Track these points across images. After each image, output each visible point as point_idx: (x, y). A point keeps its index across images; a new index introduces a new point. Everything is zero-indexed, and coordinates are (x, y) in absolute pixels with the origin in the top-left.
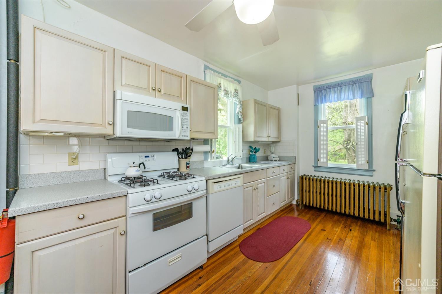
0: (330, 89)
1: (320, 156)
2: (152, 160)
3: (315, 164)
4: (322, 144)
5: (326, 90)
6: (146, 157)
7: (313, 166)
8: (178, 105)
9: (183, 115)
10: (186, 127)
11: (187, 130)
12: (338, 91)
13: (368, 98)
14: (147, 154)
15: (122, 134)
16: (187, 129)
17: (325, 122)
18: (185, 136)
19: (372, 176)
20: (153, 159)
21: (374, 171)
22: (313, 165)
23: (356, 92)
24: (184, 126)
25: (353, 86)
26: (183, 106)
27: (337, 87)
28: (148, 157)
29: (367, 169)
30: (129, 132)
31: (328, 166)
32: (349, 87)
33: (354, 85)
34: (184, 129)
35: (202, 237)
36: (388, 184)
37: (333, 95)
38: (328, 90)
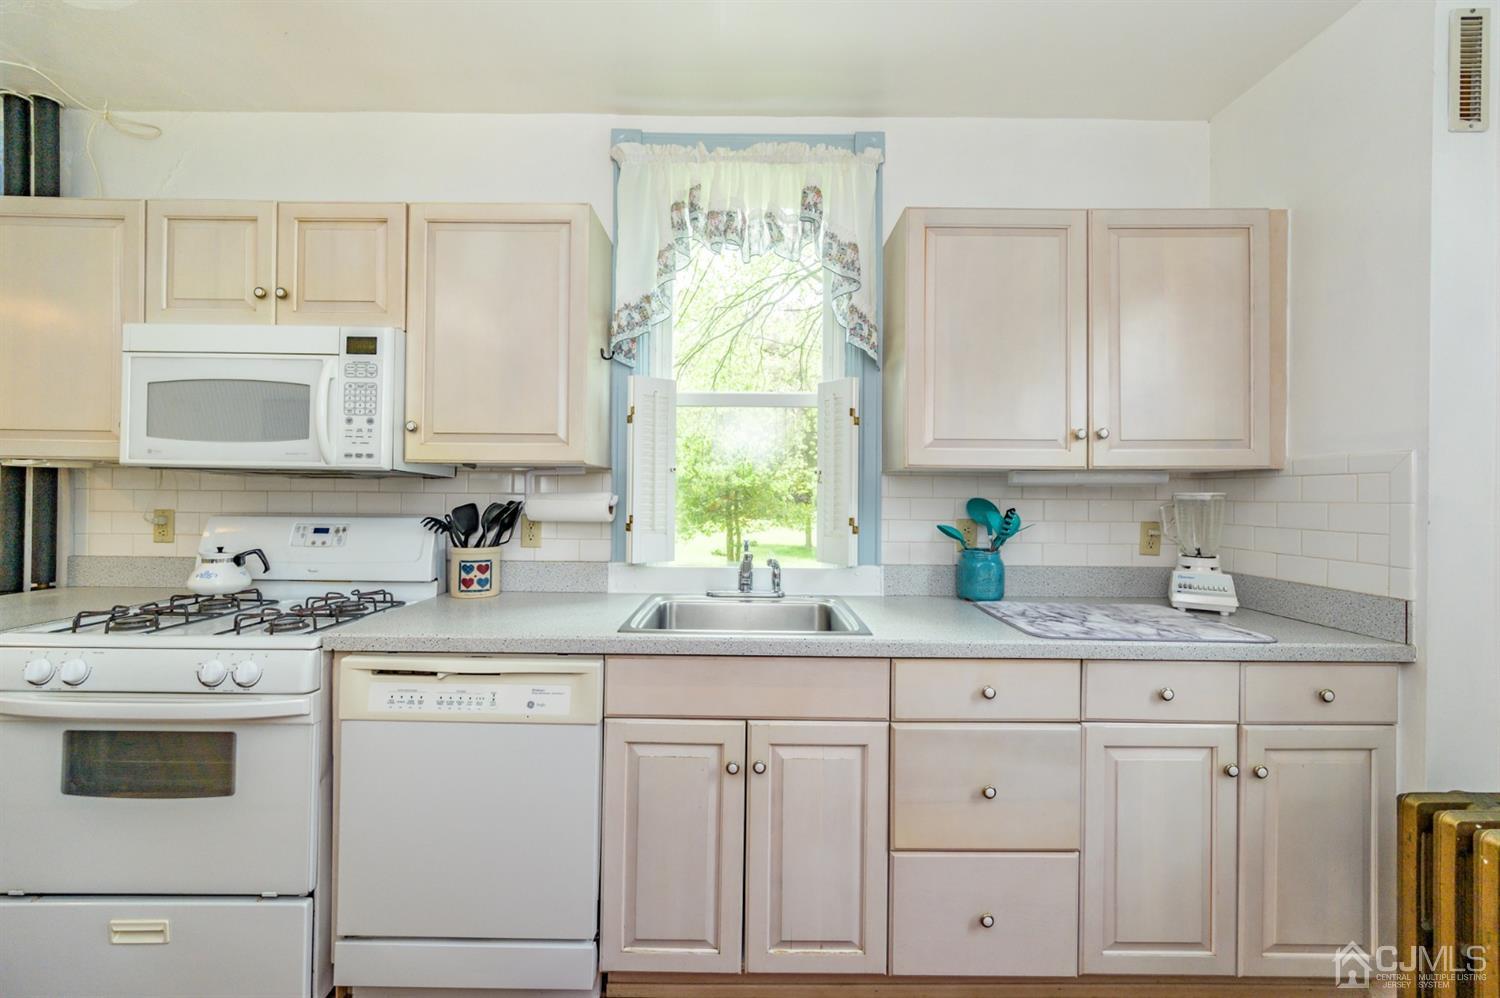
2: (335, 543)
6: (317, 531)
8: (332, 337)
9: (351, 370)
10: (366, 418)
11: (370, 430)
14: (322, 523)
15: (130, 457)
16: (370, 427)
18: (359, 456)
20: (340, 540)
24: (354, 417)
26: (350, 335)
28: (326, 531)
30: (150, 451)
34: (354, 426)
35: (280, 896)
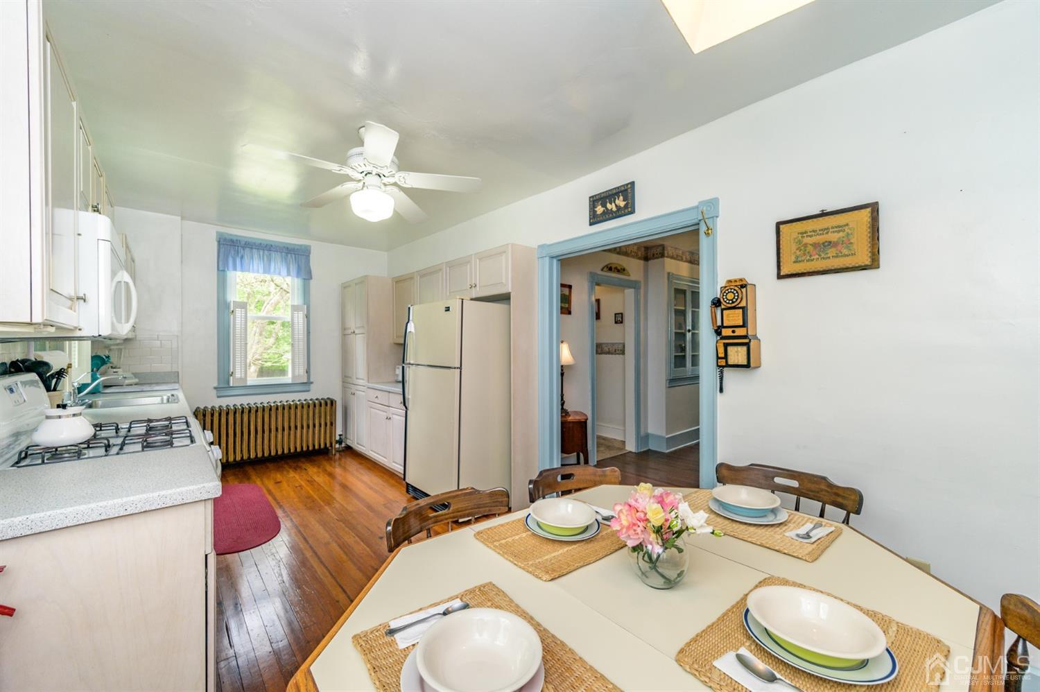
0: (252, 248)
1: (234, 366)
3: (219, 383)
4: (236, 346)
5: (244, 248)
7: (215, 388)
12: (265, 257)
13: (304, 279)
17: (243, 306)
19: (308, 391)
21: (312, 383)
22: (216, 385)
23: (291, 265)
25: (287, 256)
27: (263, 250)
29: (305, 381)
31: (248, 384)
32: (282, 256)
33: (289, 255)
36: (328, 398)
37: (256, 262)
38: (247, 250)
